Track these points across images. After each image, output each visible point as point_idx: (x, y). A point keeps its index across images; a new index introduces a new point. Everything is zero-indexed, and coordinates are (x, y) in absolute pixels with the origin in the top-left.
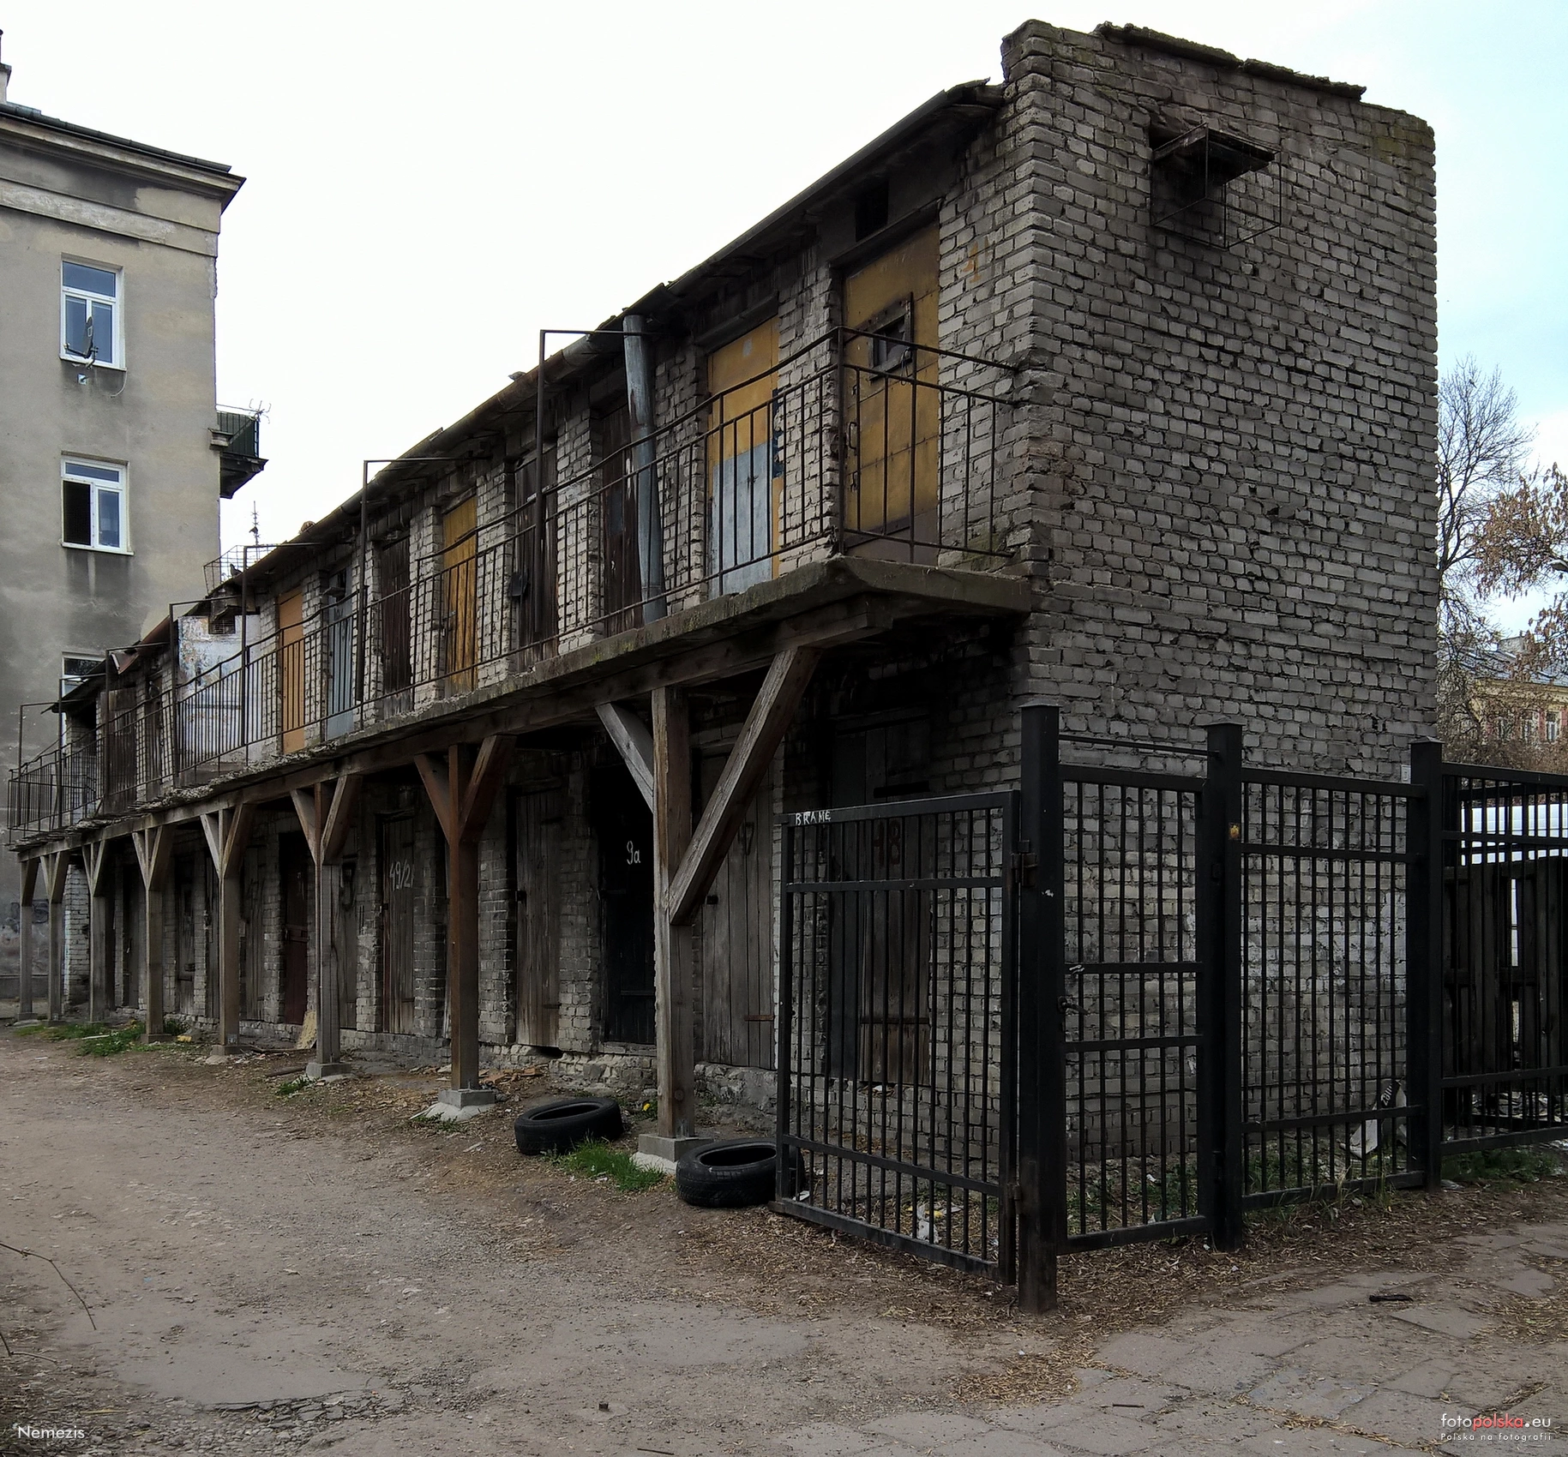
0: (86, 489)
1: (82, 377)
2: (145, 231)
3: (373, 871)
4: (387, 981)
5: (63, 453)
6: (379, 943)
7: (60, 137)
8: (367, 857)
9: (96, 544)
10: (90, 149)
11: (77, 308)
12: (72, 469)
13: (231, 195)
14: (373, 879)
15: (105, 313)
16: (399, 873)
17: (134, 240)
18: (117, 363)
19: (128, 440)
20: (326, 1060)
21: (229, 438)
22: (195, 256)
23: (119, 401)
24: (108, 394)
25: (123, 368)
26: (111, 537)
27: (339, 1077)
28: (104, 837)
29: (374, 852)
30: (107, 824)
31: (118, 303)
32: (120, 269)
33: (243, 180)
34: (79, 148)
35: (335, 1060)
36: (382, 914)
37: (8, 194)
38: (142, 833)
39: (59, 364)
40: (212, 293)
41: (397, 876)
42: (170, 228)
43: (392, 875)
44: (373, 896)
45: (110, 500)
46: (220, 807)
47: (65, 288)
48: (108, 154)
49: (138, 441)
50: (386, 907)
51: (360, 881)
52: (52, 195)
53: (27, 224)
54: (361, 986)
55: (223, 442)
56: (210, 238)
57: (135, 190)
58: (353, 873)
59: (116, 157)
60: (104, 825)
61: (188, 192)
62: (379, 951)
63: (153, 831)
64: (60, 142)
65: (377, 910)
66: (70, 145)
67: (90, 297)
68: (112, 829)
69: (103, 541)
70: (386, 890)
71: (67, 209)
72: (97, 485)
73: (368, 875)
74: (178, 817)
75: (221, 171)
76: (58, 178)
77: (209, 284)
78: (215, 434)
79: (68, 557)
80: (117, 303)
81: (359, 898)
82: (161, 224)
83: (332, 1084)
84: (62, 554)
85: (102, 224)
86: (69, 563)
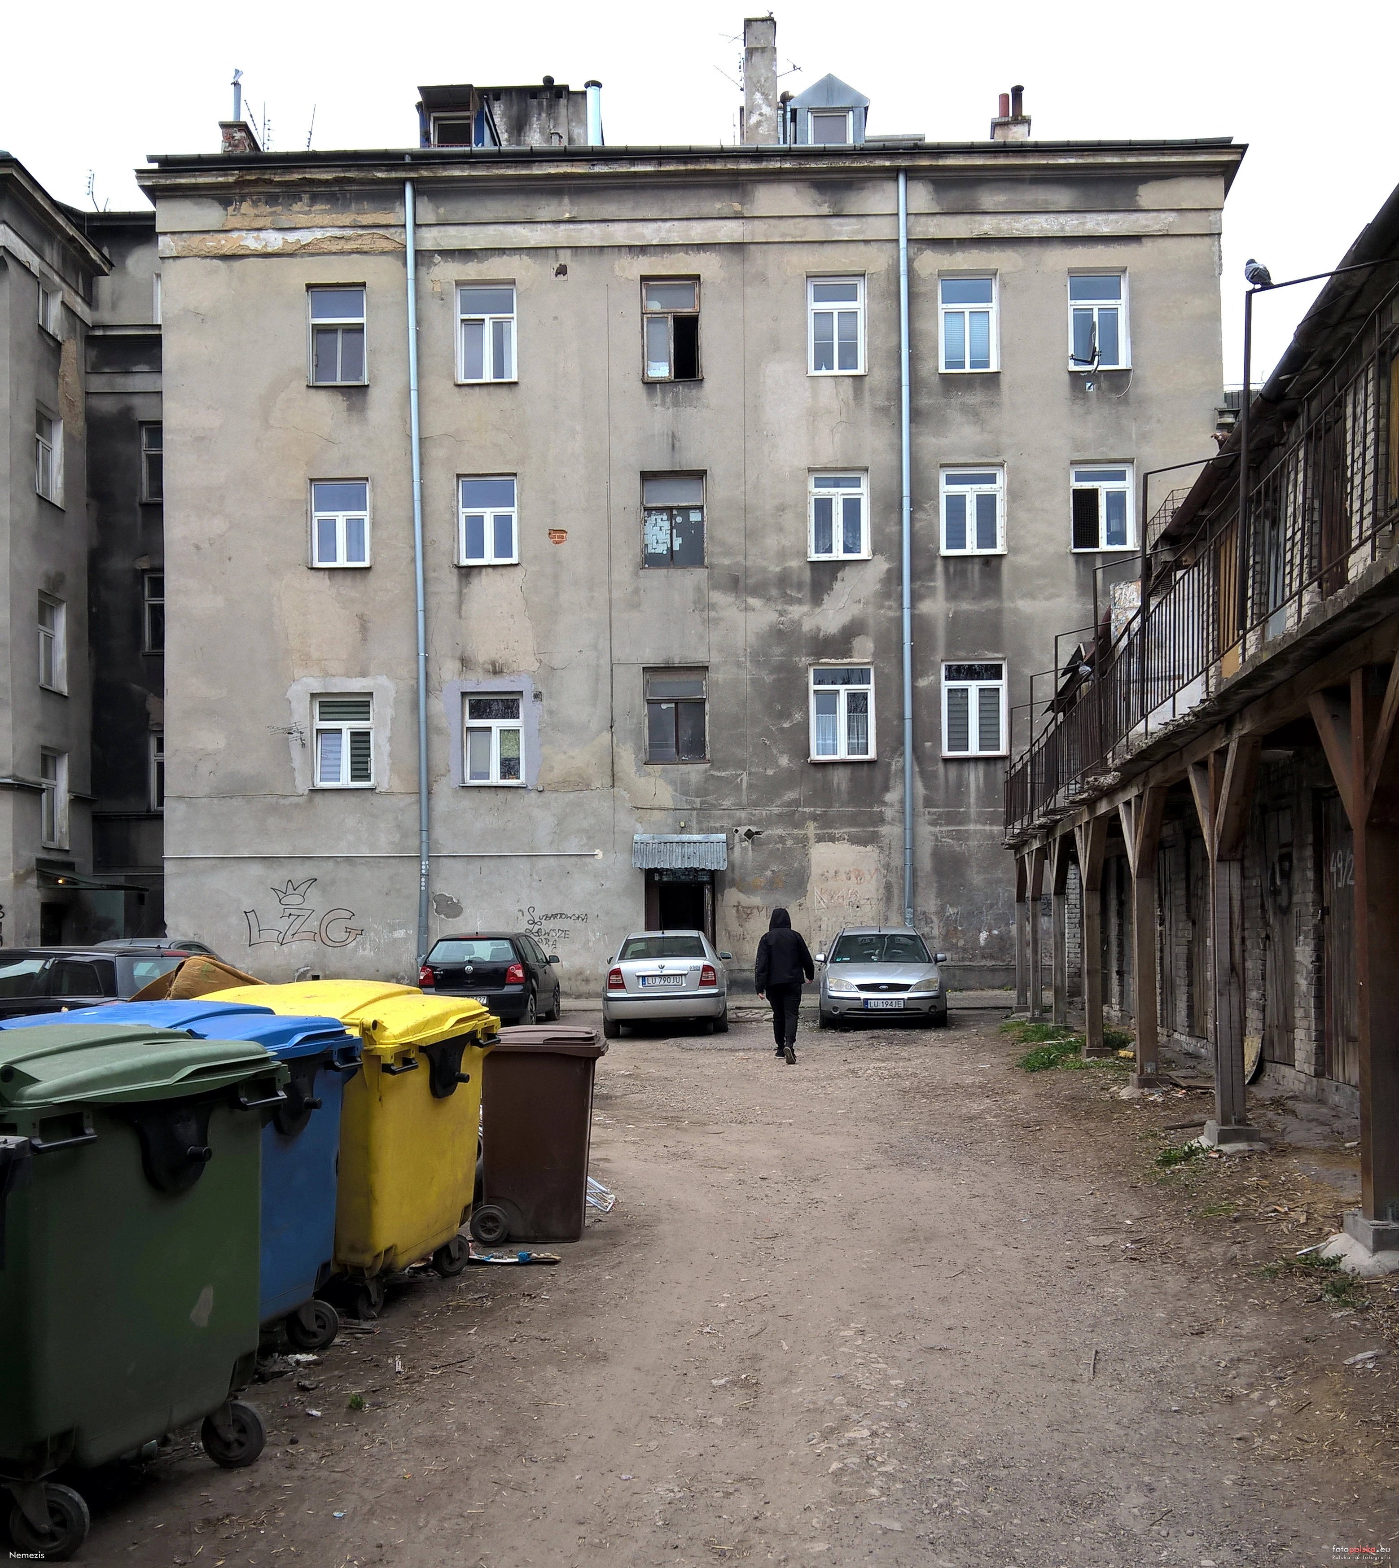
0: (1094, 493)
1: (1089, 384)
2: (1146, 226)
3: (1310, 864)
4: (1330, 1009)
5: (1073, 463)
6: (1319, 958)
7: (1061, 157)
8: (1302, 846)
9: (1104, 546)
10: (1090, 160)
11: (1083, 320)
12: (1080, 477)
13: (1236, 165)
14: (1310, 874)
15: (1110, 318)
16: (1340, 865)
17: (1135, 238)
18: (1124, 363)
19: (1134, 436)
20: (1225, 1121)
21: (1236, 413)
22: (1199, 239)
23: (1125, 401)
24: (1114, 396)
25: (1129, 367)
26: (1117, 537)
27: (1242, 1146)
28: (1058, 833)
29: (1310, 839)
30: (1061, 819)
31: (1124, 305)
32: (1124, 270)
33: (1244, 147)
34: (1081, 161)
35: (1238, 1122)
36: (1322, 919)
37: (1017, 225)
38: (1080, 827)
39: (1067, 377)
40: (1217, 272)
41: (1338, 870)
42: (1171, 217)
43: (1333, 869)
44: (1310, 897)
45: (1117, 501)
46: (1131, 794)
47: (1073, 302)
48: (1109, 160)
49: (1144, 437)
50: (1326, 911)
51: (1296, 877)
52: (1058, 215)
53: (1035, 251)
54: (1299, 1013)
55: (1230, 419)
56: (1212, 216)
57: (1136, 188)
58: (1291, 867)
59: (1116, 160)
60: (1057, 821)
61: (1189, 175)
62: (1318, 970)
63: (1087, 823)
64: (1062, 161)
65: (1314, 915)
66: (1072, 161)
67: (1095, 305)
68: (1063, 825)
69: (1110, 542)
70: (1326, 888)
71: (1071, 225)
72: (1104, 487)
73: (1304, 870)
74: (1103, 808)
75: (1223, 145)
76: (1062, 197)
77: (1213, 263)
78: (1222, 413)
79: (1077, 562)
80: (1122, 306)
81: (1296, 898)
82: (1163, 215)
83: (1230, 1156)
84: (1071, 560)
85: (1106, 230)
86: (1077, 568)
